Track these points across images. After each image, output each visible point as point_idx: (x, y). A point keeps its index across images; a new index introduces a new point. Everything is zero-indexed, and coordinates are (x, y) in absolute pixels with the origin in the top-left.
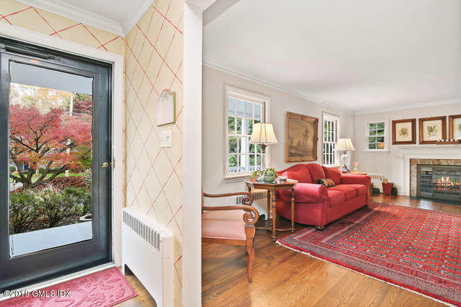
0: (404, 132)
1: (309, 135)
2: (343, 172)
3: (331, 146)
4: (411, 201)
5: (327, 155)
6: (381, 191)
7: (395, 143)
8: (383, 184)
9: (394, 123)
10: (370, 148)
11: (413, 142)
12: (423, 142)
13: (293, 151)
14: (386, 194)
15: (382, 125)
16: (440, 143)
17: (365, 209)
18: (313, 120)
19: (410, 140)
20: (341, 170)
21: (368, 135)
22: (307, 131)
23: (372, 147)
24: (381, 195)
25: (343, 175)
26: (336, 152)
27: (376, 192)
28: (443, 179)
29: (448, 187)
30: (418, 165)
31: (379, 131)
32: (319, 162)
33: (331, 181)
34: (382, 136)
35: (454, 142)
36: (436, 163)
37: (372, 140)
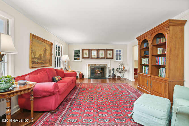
0: (86, 54)
1: (47, 51)
2: (65, 71)
3: (59, 59)
4: (88, 80)
5: (57, 63)
6: (79, 77)
7: (83, 58)
8: (80, 74)
9: (83, 50)
10: (75, 60)
11: (89, 58)
12: (92, 58)
13: (36, 61)
14: (80, 78)
15: (79, 51)
16: (96, 58)
17: (75, 88)
18: (50, 43)
19: (88, 57)
20: (64, 70)
21: (74, 54)
22: (46, 49)
23: (75, 59)
24: (79, 79)
25: (65, 73)
26: (61, 61)
27: (77, 78)
28: (97, 71)
29: (98, 73)
30: (90, 66)
31: (78, 53)
32: (53, 67)
33: (60, 77)
34: (79, 55)
35: (100, 58)
36: (95, 65)
37: (75, 56)
